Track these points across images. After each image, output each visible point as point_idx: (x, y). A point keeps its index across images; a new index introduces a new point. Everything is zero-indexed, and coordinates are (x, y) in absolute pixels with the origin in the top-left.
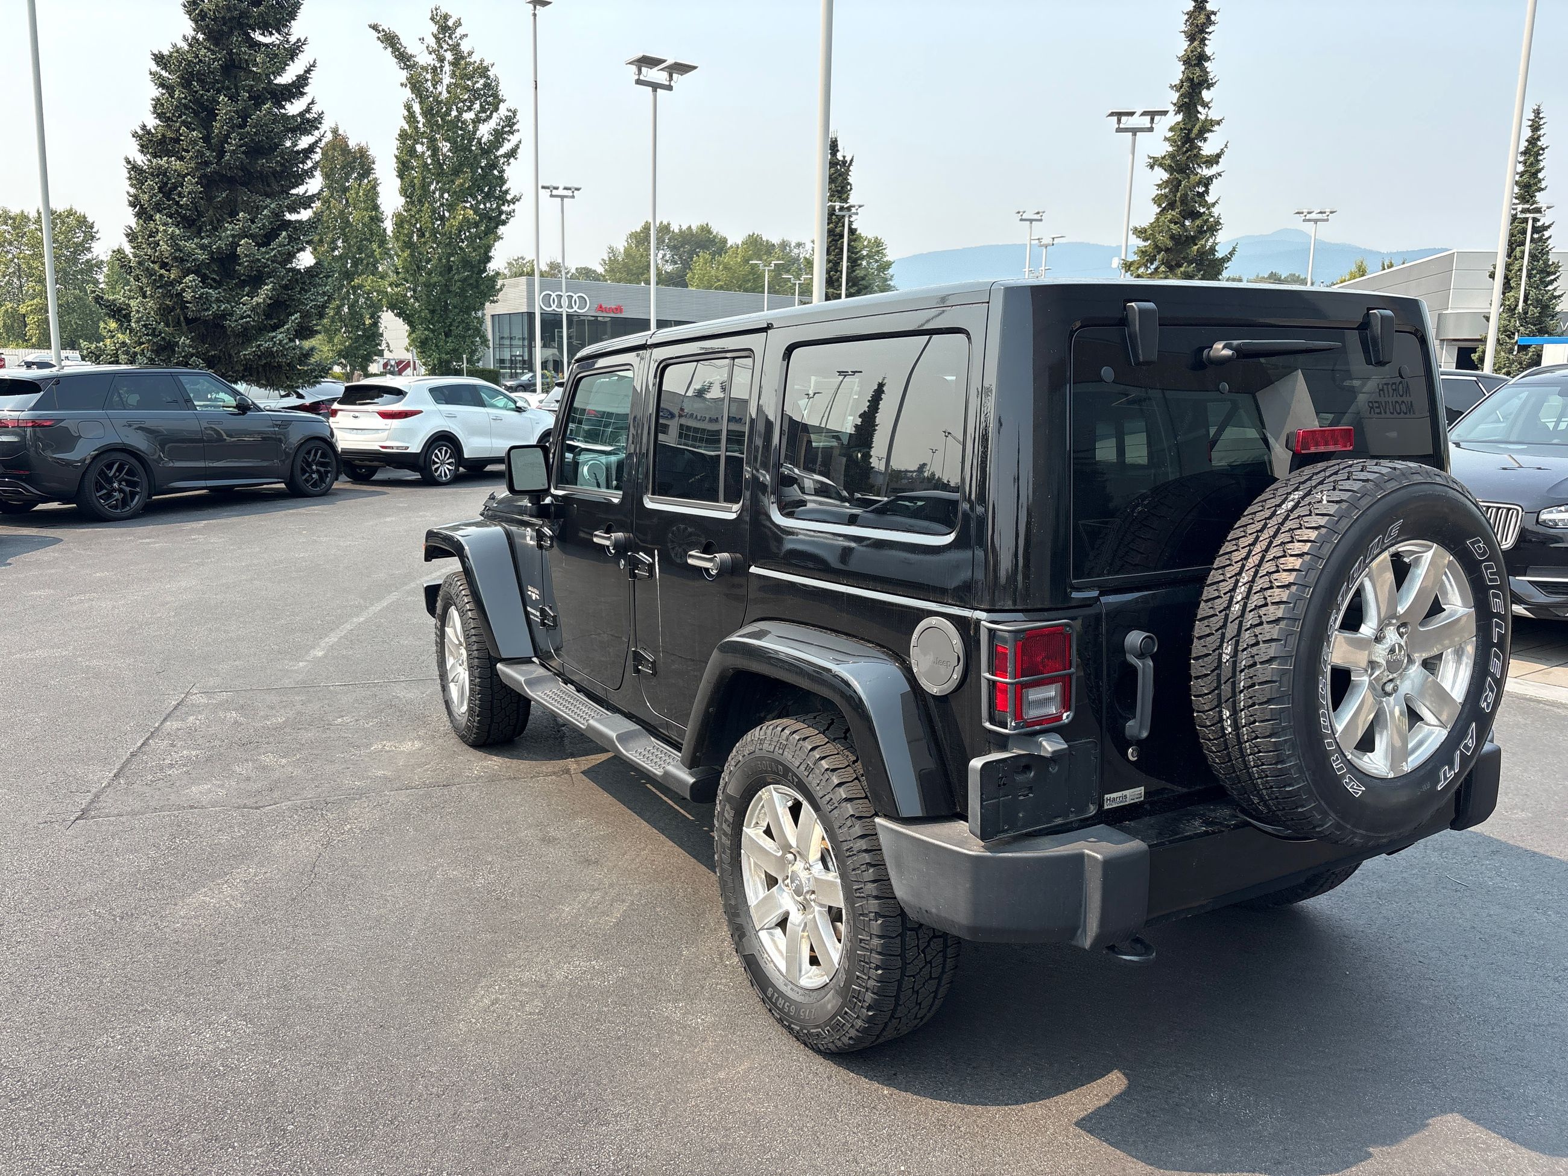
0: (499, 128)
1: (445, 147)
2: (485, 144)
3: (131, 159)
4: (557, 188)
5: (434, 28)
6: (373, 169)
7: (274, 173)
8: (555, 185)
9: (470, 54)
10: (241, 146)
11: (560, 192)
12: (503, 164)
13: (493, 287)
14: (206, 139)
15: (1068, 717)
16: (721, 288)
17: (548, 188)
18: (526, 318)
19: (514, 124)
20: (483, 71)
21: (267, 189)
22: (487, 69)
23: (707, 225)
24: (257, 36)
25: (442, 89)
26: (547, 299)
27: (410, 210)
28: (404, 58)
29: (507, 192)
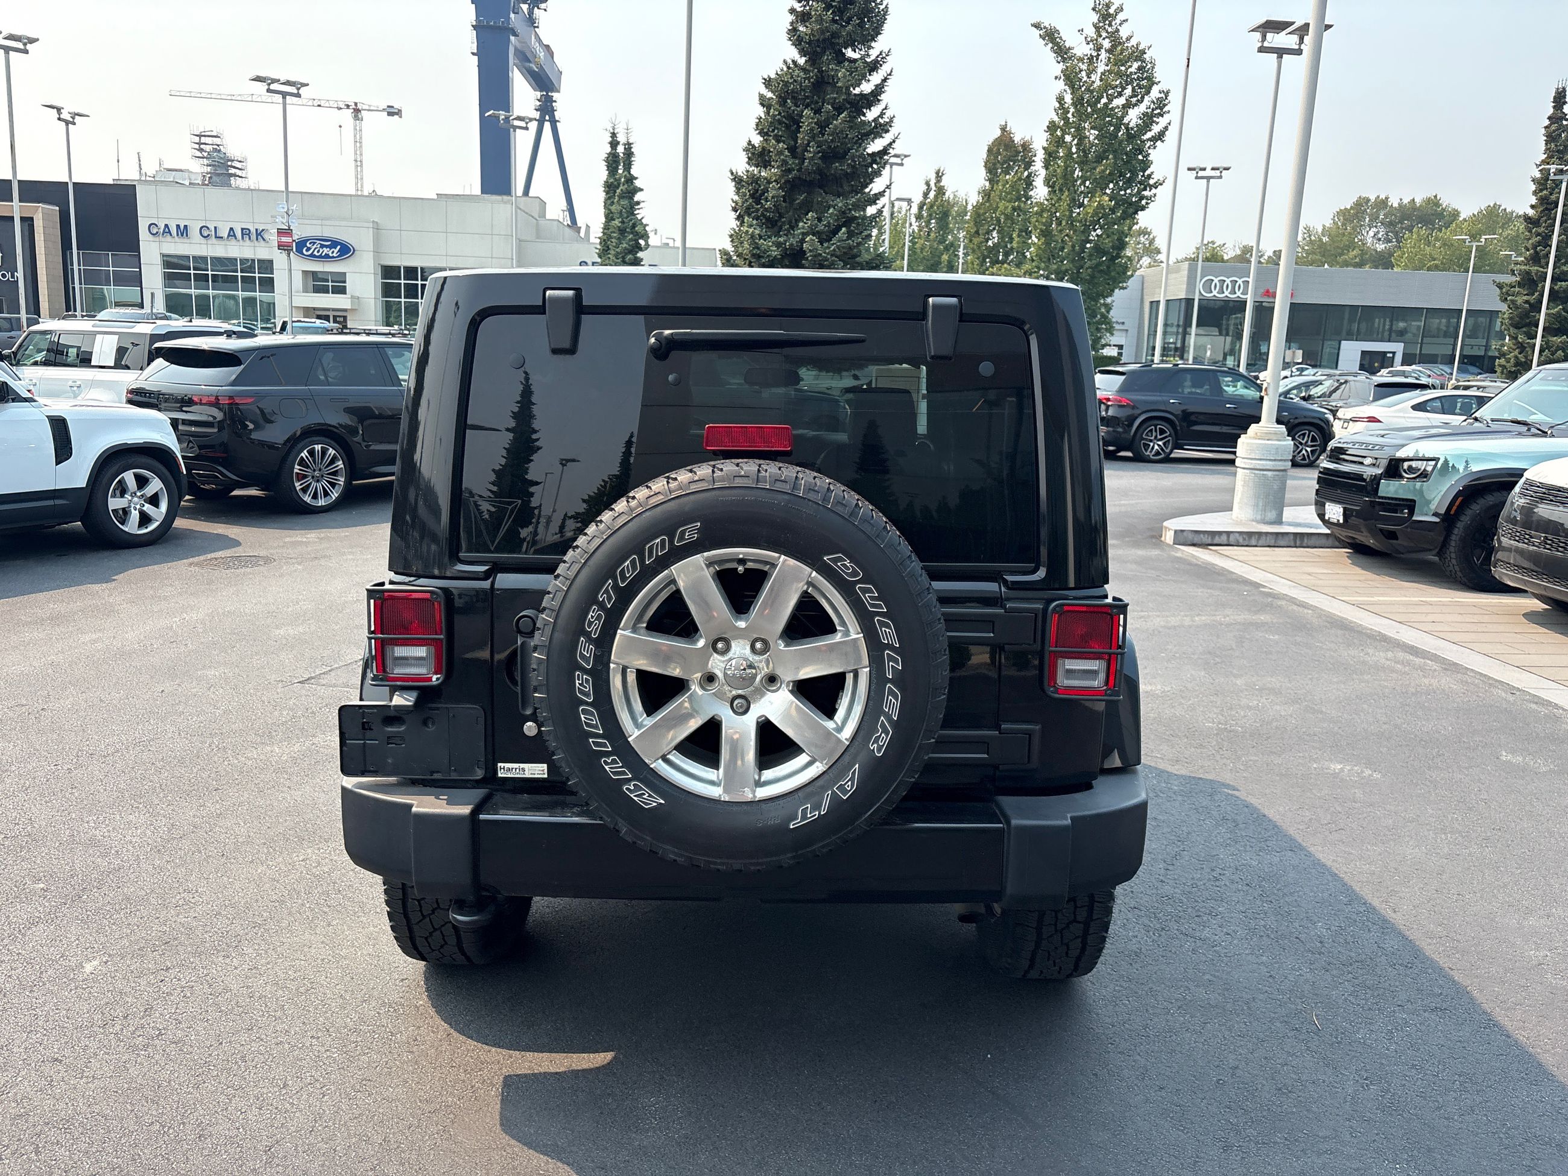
0: (1149, 111)
1: (1092, 135)
2: (1132, 129)
3: (734, 171)
4: (1204, 169)
5: (1095, 17)
6: (1034, 161)
7: (846, 174)
8: (1202, 166)
9: (1128, 39)
10: (819, 152)
11: (1208, 173)
12: (1149, 148)
13: (1125, 273)
14: (792, 150)
15: (438, 679)
16: (1436, 268)
17: (1194, 169)
18: (1183, 304)
19: (1165, 105)
20: (1139, 54)
21: (840, 189)
22: (1143, 52)
23: (1436, 197)
24: (850, 53)
25: (1096, 77)
26: (1208, 285)
27: (1052, 199)
28: (1062, 52)
29: (1149, 177)
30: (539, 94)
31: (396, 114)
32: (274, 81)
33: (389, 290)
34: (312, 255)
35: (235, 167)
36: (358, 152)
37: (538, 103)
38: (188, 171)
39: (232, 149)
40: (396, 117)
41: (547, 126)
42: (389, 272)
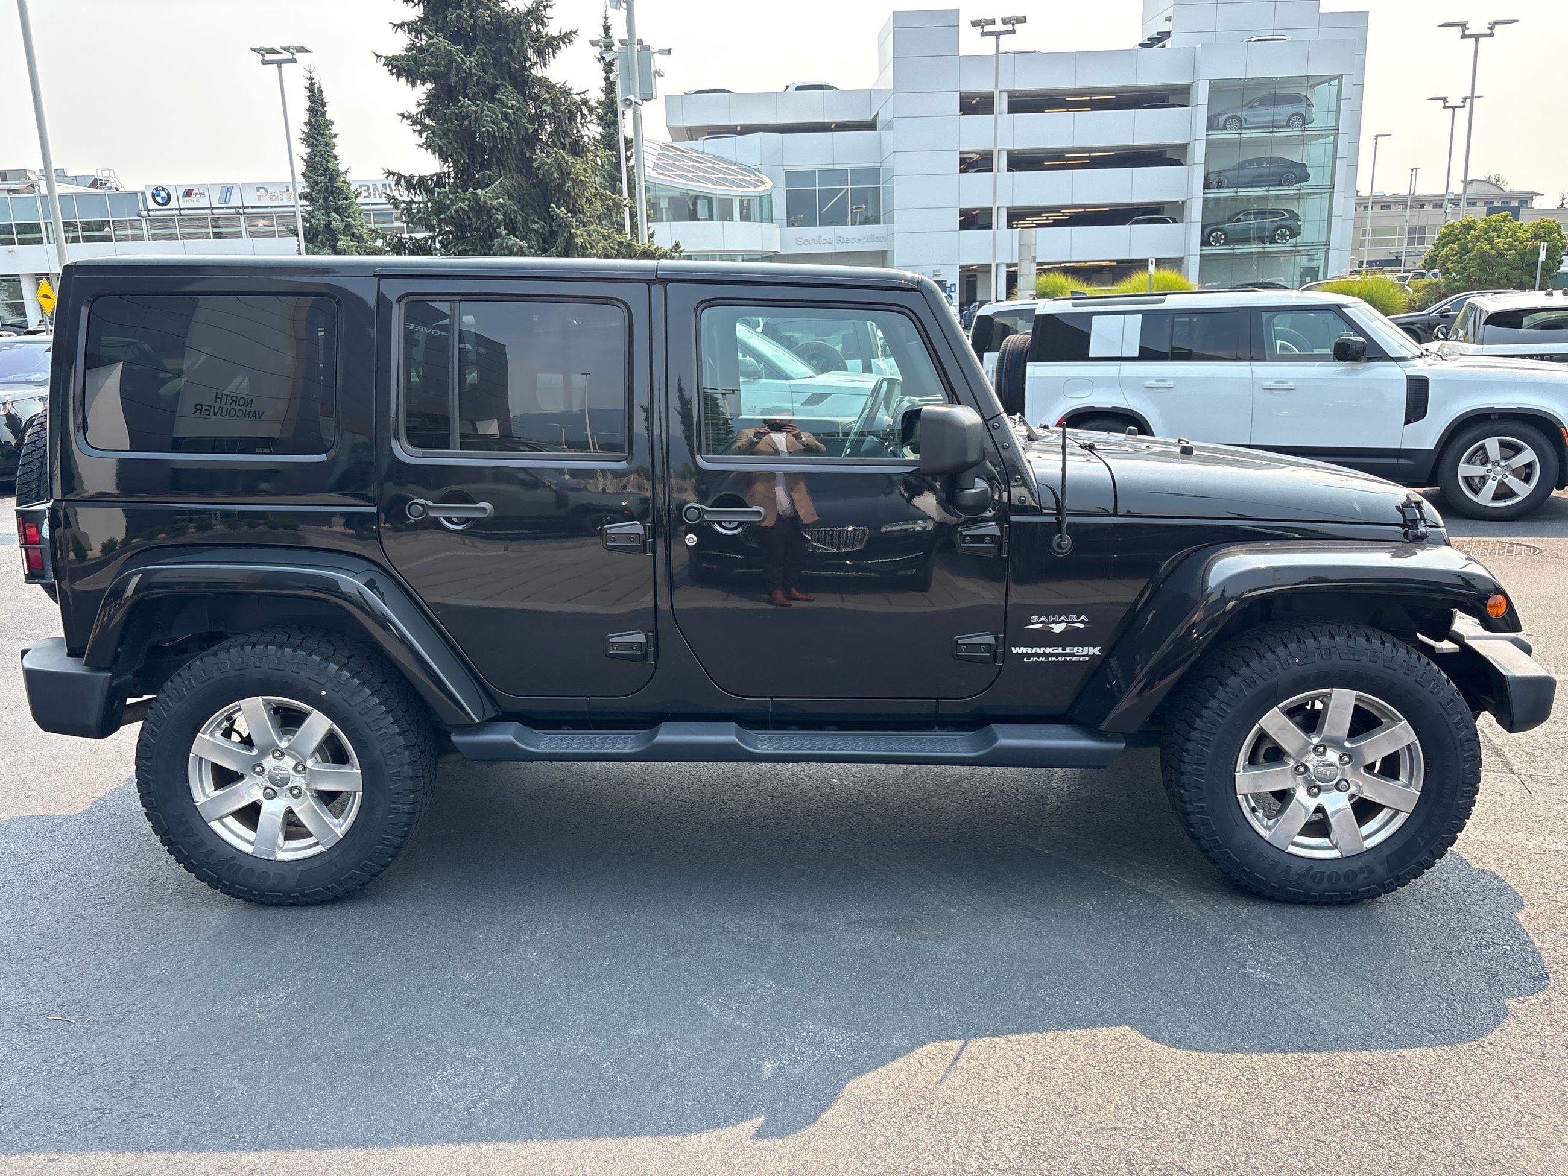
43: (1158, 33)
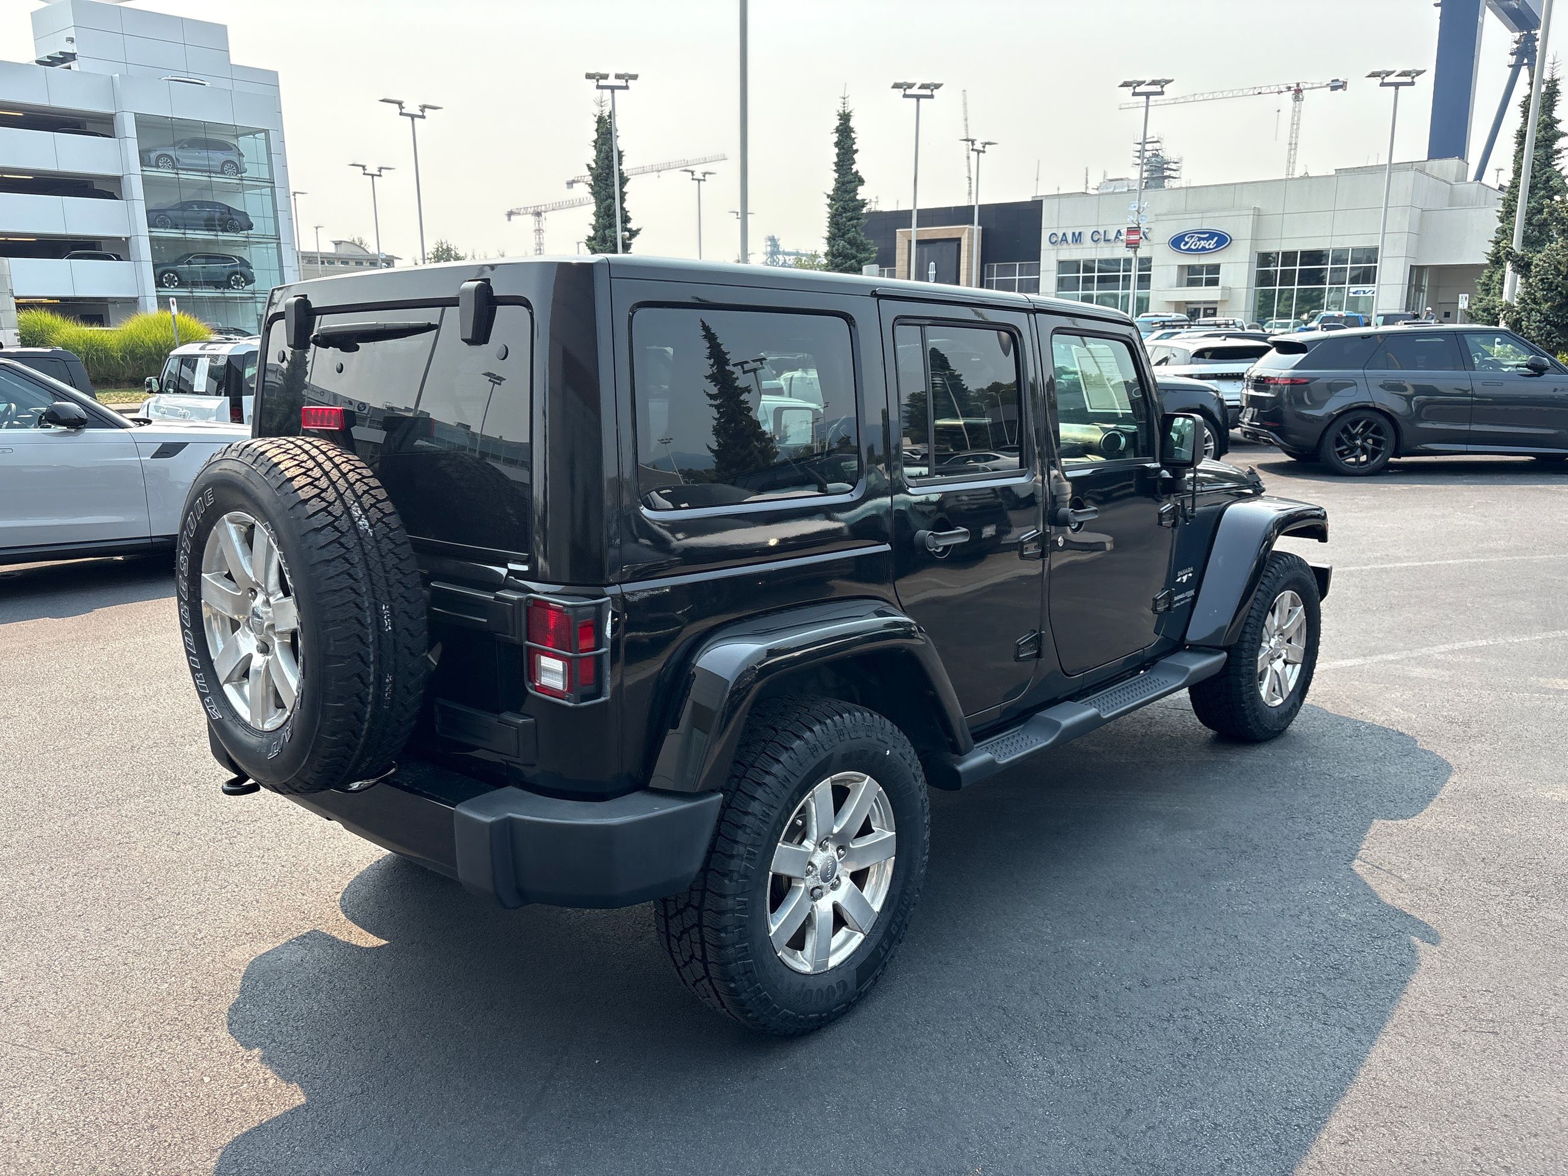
30: (1517, 35)
31: (1341, 87)
32: (1139, 84)
33: (1264, 279)
34: (1189, 249)
35: (1170, 169)
36: (1294, 135)
37: (1515, 46)
38: (1128, 179)
39: (1169, 153)
40: (1340, 90)
41: (1524, 72)
42: (1265, 259)
43: (61, 53)
